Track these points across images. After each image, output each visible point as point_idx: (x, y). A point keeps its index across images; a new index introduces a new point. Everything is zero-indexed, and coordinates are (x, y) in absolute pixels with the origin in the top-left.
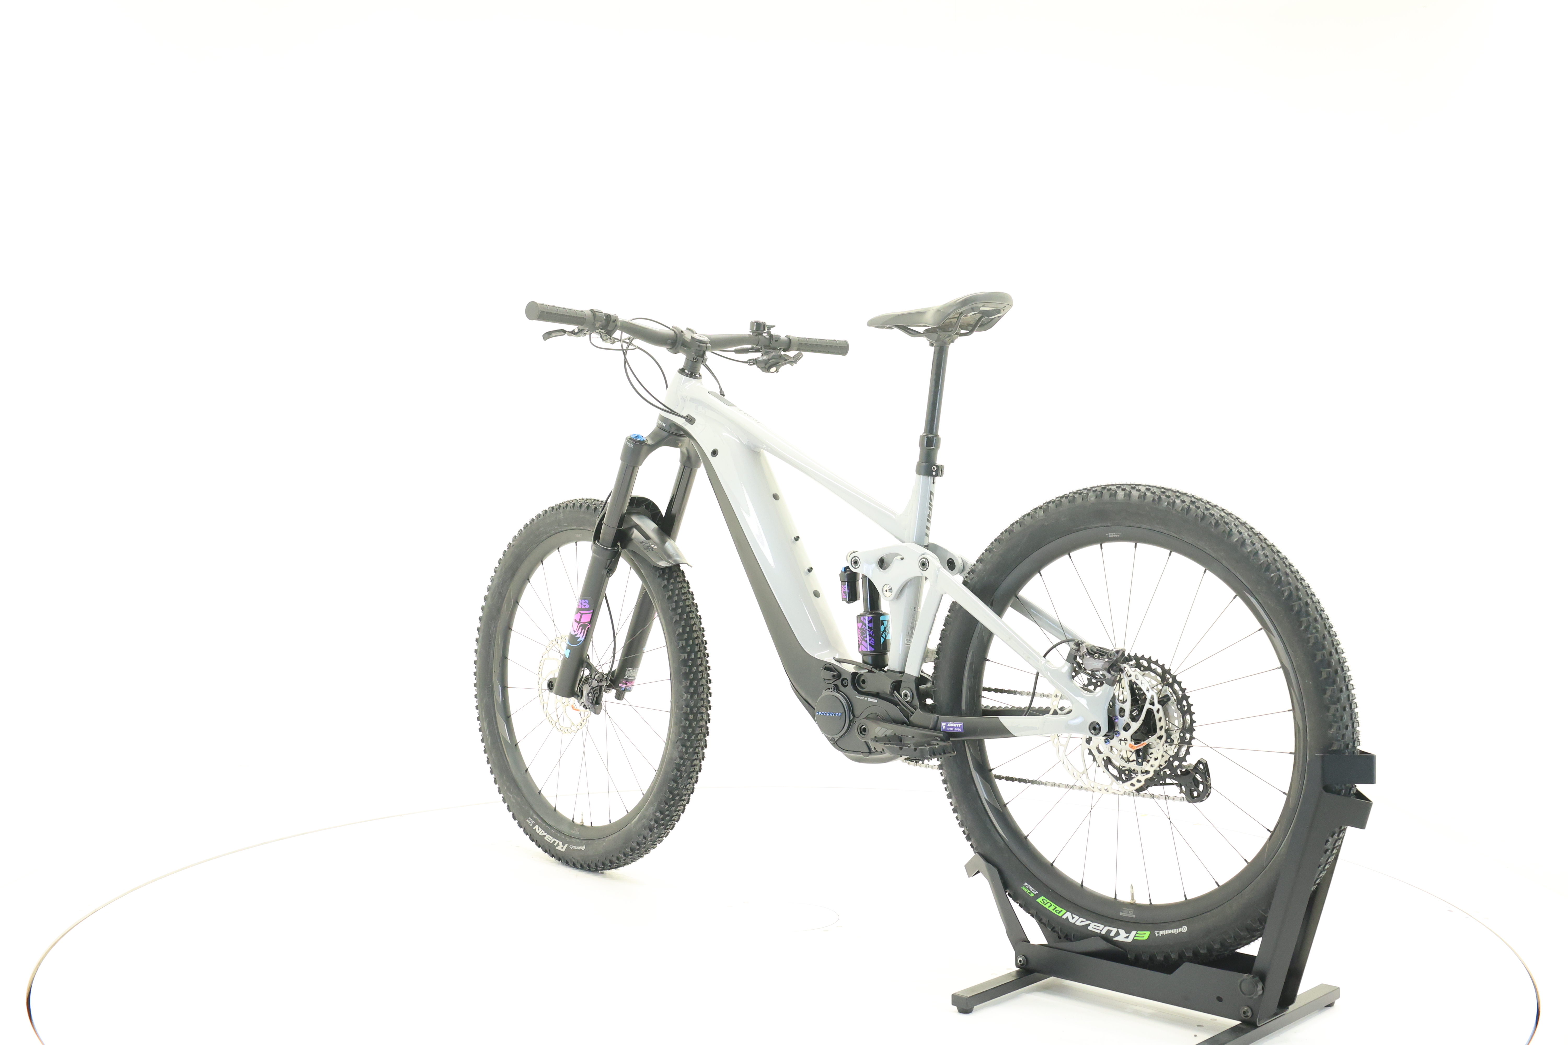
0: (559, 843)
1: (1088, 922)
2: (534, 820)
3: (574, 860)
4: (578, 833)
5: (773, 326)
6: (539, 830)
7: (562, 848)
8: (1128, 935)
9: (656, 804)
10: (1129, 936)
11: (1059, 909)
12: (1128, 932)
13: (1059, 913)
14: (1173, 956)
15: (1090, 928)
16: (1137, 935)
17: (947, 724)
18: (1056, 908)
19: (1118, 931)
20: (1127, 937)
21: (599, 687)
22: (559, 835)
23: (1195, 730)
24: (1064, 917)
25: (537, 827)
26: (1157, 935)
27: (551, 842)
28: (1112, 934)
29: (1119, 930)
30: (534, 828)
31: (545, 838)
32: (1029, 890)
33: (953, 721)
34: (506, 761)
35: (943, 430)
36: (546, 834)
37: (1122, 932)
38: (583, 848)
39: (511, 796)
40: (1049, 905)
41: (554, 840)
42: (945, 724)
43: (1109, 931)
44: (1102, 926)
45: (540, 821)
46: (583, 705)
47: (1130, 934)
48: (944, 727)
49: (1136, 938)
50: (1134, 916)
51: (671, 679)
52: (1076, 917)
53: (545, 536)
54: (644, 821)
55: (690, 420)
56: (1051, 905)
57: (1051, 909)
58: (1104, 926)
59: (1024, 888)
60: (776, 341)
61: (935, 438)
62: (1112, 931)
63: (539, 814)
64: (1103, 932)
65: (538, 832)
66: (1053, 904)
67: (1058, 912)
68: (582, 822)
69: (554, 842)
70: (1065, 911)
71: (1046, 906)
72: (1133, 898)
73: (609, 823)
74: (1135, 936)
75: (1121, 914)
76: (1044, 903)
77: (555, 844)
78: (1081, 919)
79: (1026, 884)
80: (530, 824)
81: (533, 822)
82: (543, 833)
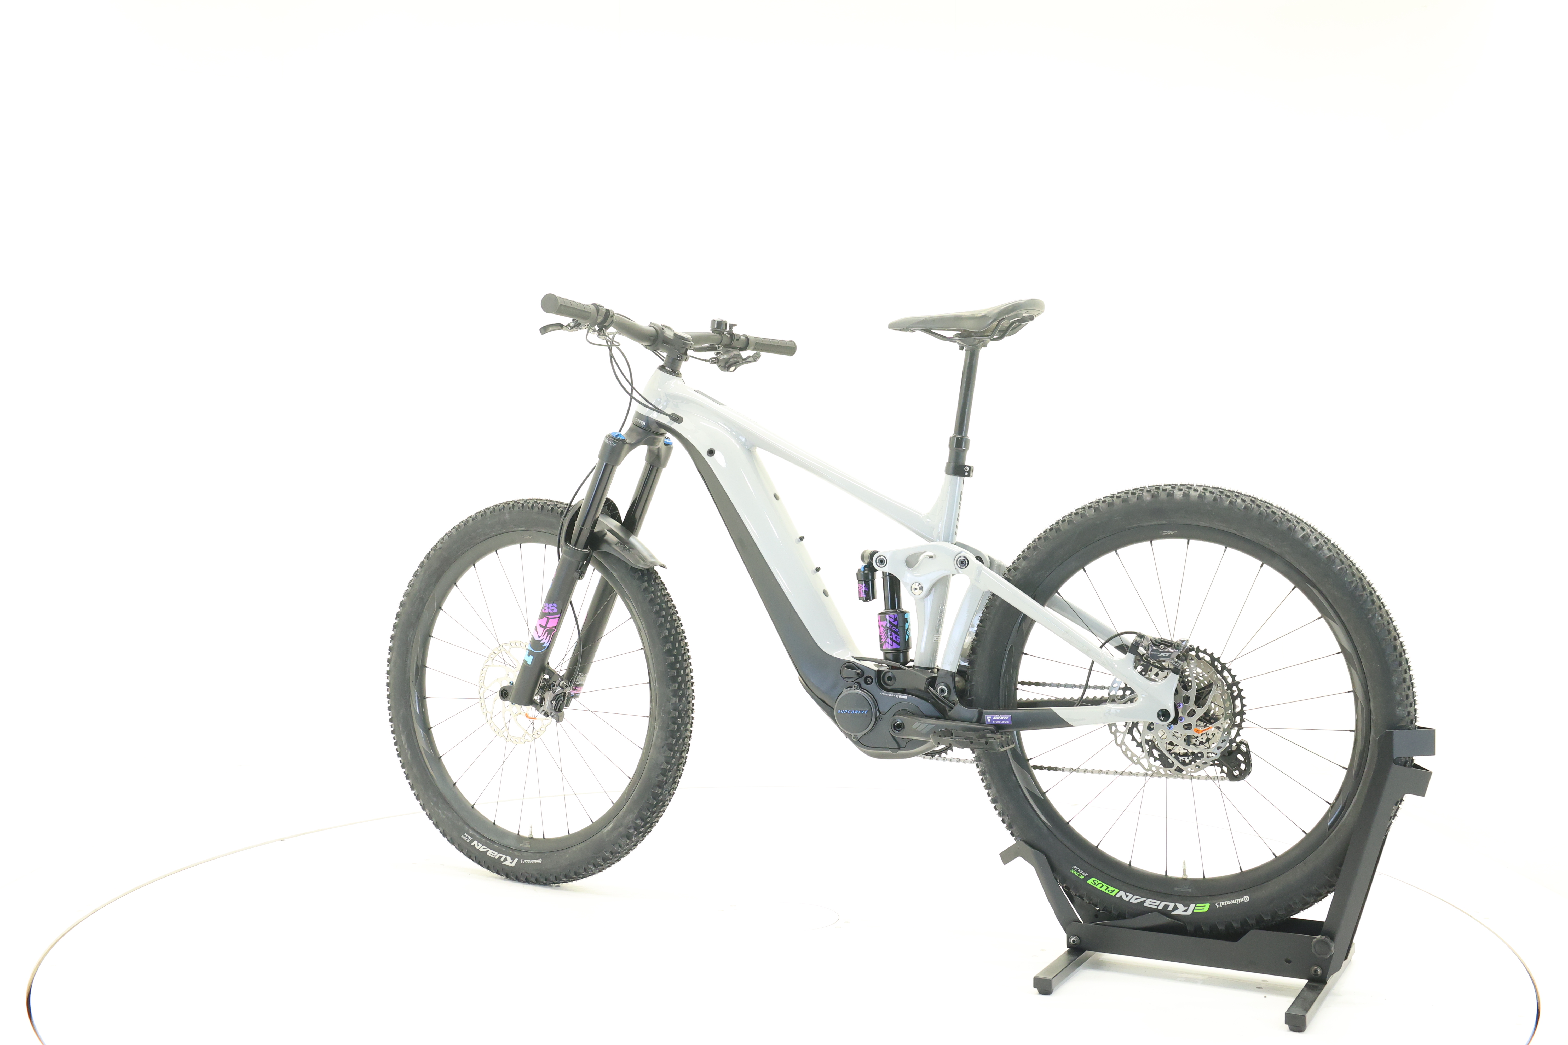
0: (505, 858)
1: (1143, 899)
2: (471, 835)
3: (527, 875)
4: (529, 846)
5: (735, 325)
6: (478, 845)
7: (511, 863)
8: (1186, 908)
9: (636, 812)
10: (1188, 909)
11: (1111, 888)
12: (1187, 905)
13: (1112, 893)
14: (1235, 925)
15: (1145, 904)
16: (1196, 908)
17: (992, 717)
18: (1108, 888)
19: (1175, 905)
20: (1186, 911)
21: (563, 694)
22: (504, 849)
23: (1245, 714)
24: (1118, 896)
25: (475, 843)
26: (1218, 906)
27: (496, 858)
28: (1170, 909)
29: (1177, 904)
30: (472, 844)
31: (488, 854)
32: (1078, 871)
33: (1000, 714)
34: (429, 774)
35: (973, 432)
36: (488, 849)
37: (1180, 906)
38: (540, 861)
39: (440, 812)
40: (1101, 885)
41: (500, 855)
42: (990, 717)
43: (1166, 907)
44: (1158, 902)
45: (478, 837)
46: (543, 713)
47: (1189, 907)
48: (989, 720)
49: (1195, 911)
50: (1190, 890)
51: (650, 683)
52: (1130, 896)
53: (482, 539)
54: (621, 829)
55: (677, 419)
56: (1103, 886)
57: (1103, 889)
58: (1160, 902)
59: (1073, 871)
60: (738, 340)
61: (964, 439)
62: (1169, 905)
63: (476, 829)
64: (1160, 907)
65: (477, 847)
66: (1104, 884)
67: (1111, 891)
68: (531, 835)
69: (500, 857)
70: (1118, 890)
71: (1098, 887)
72: (1185, 874)
73: (567, 834)
74: (1194, 909)
75: (1176, 889)
76: (1095, 884)
77: (502, 859)
78: (1136, 897)
79: (1074, 867)
80: (467, 840)
81: (470, 838)
82: (484, 848)
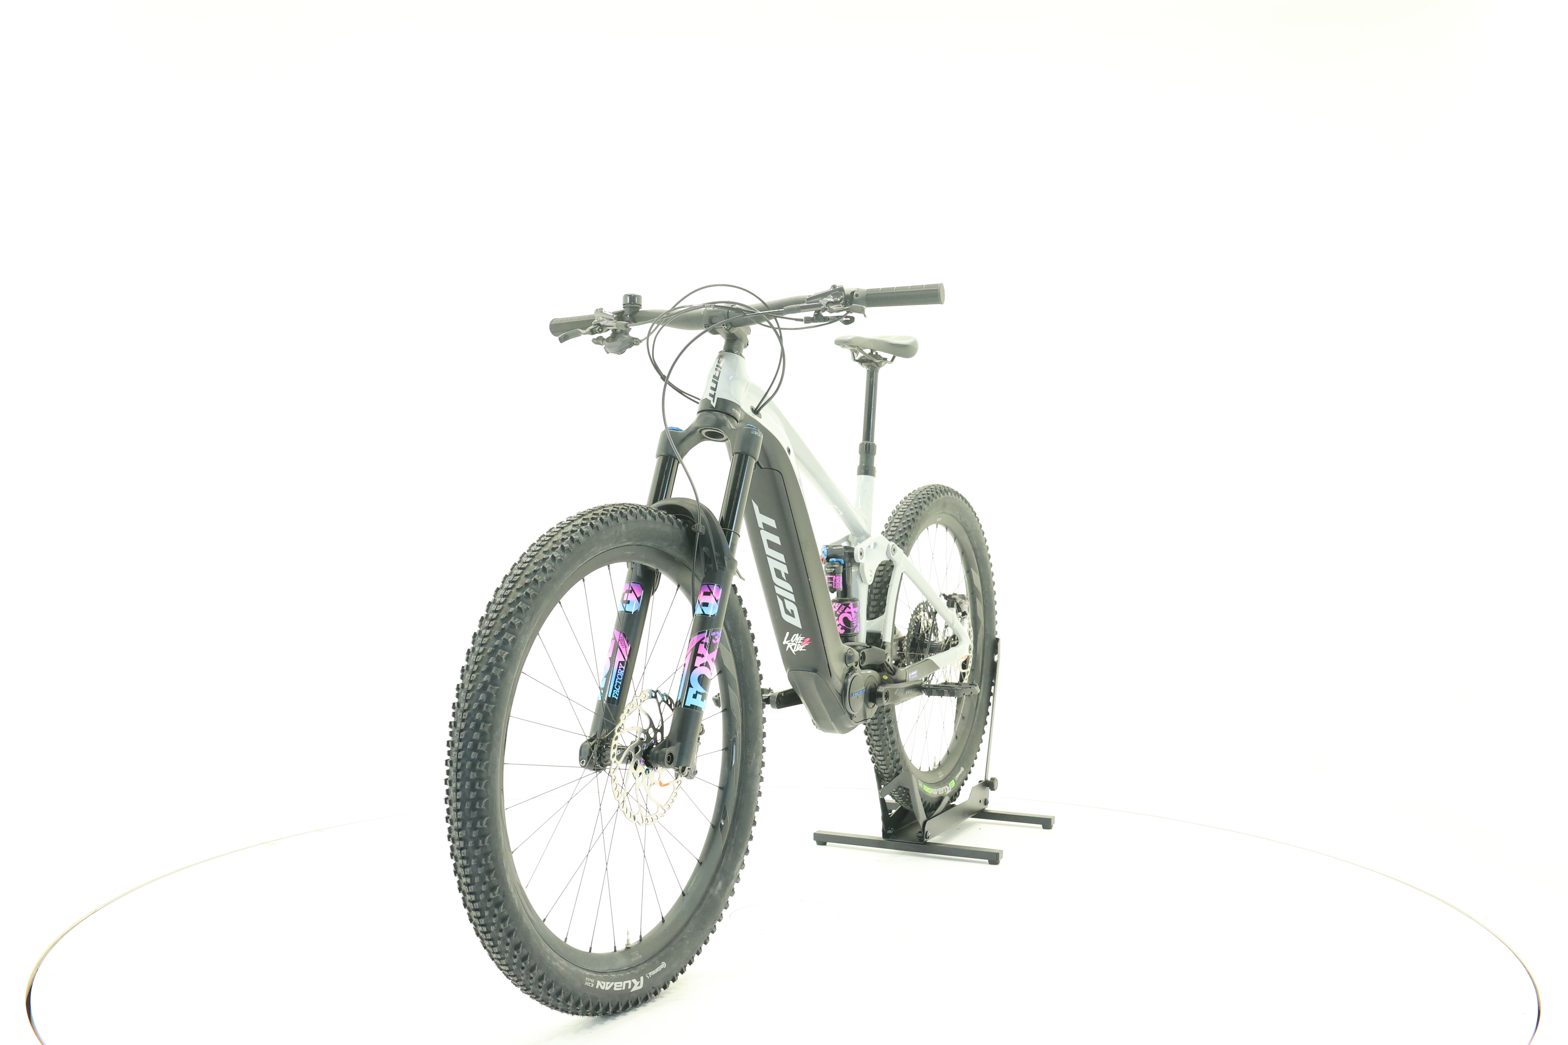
0: (632, 982)
2: (591, 977)
6: (603, 985)
7: (639, 985)
12: (948, 786)
19: (946, 788)
20: (949, 789)
22: (622, 975)
27: (624, 988)
28: (945, 791)
30: (597, 987)
36: (612, 983)
38: (664, 965)
41: (625, 982)
44: (940, 789)
49: (952, 787)
50: (943, 775)
55: (756, 411)
65: (602, 988)
68: (628, 944)
69: (627, 985)
77: (629, 987)
80: (591, 985)
81: (592, 981)
82: (609, 985)
